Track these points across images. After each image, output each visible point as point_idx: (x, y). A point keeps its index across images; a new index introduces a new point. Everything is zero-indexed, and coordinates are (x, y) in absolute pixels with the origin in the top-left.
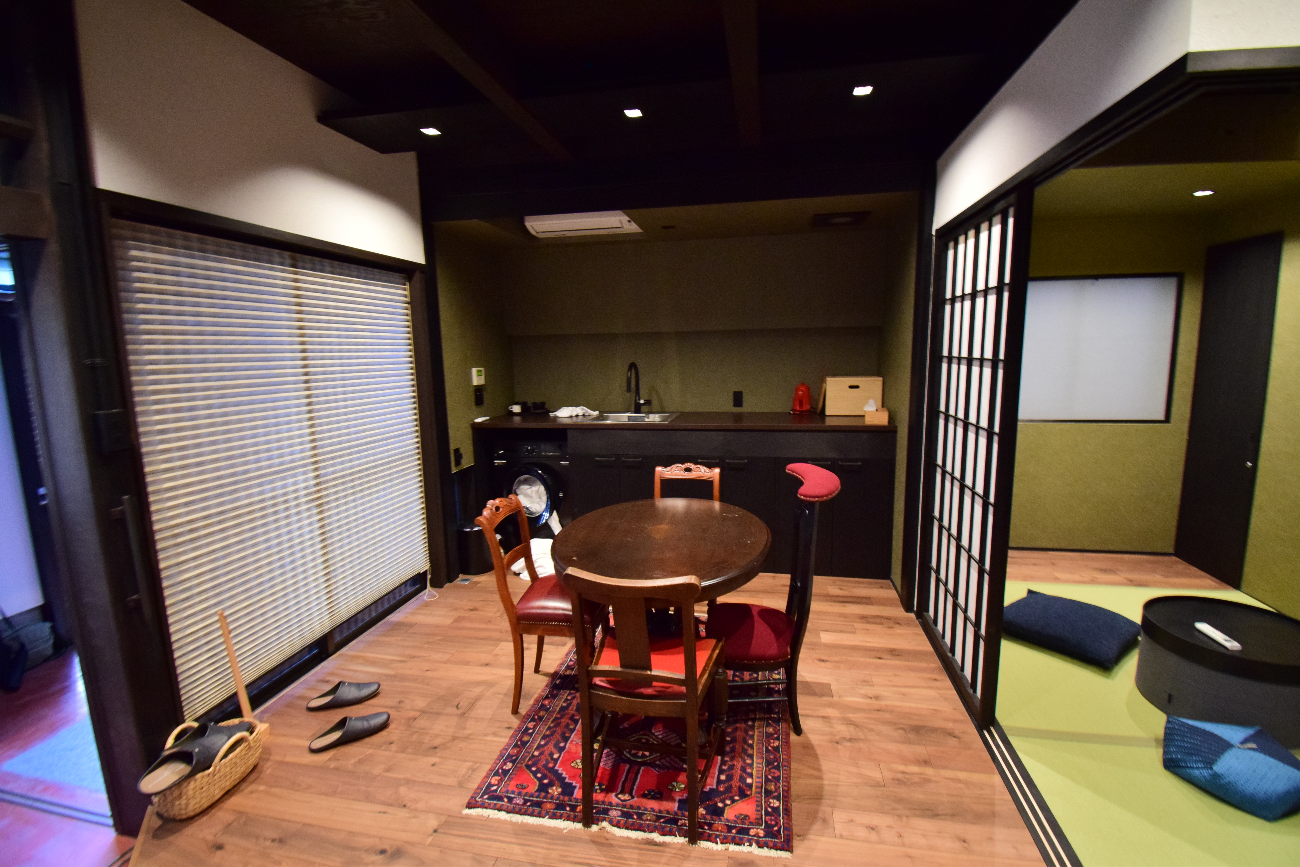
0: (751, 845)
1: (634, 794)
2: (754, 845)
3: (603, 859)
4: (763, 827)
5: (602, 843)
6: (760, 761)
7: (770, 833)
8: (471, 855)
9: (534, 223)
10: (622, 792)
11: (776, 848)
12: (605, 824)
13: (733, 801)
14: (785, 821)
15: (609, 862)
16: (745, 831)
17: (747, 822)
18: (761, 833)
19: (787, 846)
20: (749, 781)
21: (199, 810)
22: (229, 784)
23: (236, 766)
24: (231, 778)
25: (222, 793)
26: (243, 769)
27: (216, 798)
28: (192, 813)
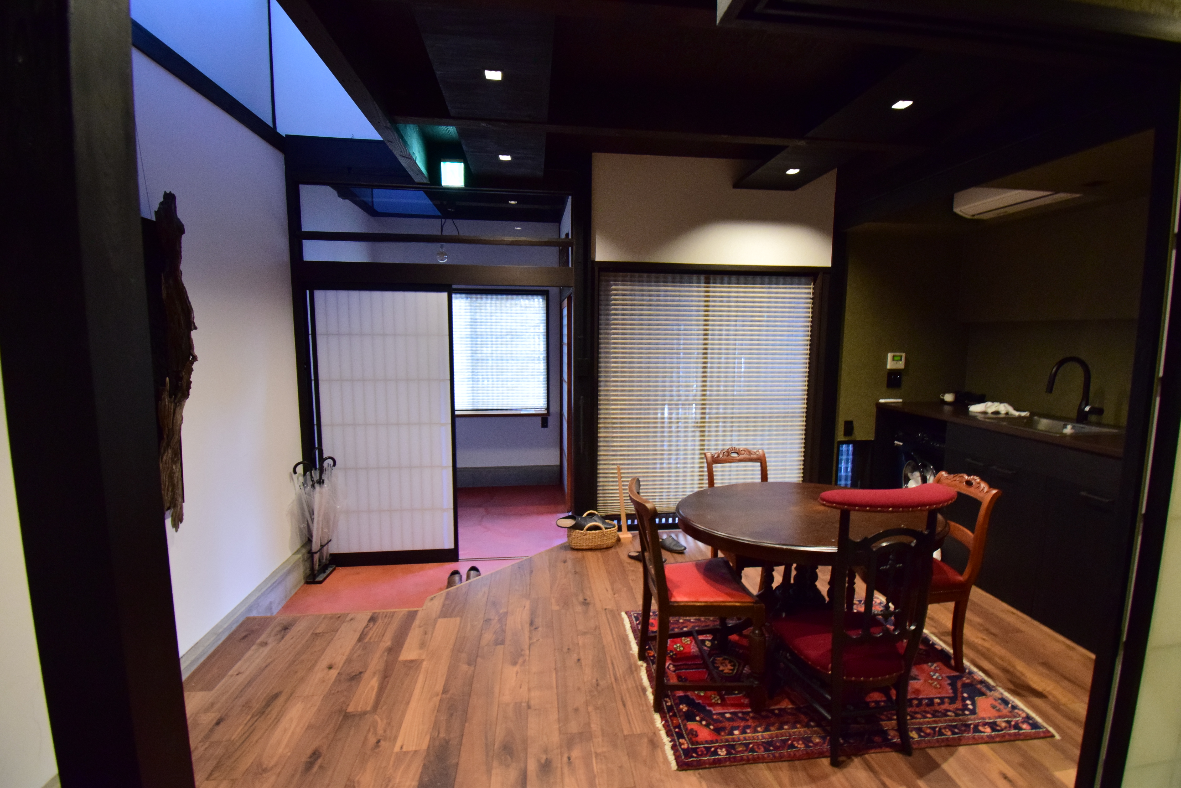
0: (670, 742)
1: (677, 672)
2: (672, 743)
3: (621, 672)
4: (690, 746)
5: (633, 670)
6: (767, 737)
7: (688, 753)
8: (598, 624)
9: (962, 208)
10: (674, 666)
11: (677, 758)
12: (645, 665)
13: (707, 726)
14: (707, 761)
15: (620, 677)
16: (680, 735)
17: (690, 736)
18: (685, 746)
19: (683, 766)
20: (736, 732)
21: (576, 547)
22: (591, 545)
23: (595, 538)
24: (592, 543)
25: (587, 547)
26: (599, 543)
27: (584, 547)
28: (573, 547)
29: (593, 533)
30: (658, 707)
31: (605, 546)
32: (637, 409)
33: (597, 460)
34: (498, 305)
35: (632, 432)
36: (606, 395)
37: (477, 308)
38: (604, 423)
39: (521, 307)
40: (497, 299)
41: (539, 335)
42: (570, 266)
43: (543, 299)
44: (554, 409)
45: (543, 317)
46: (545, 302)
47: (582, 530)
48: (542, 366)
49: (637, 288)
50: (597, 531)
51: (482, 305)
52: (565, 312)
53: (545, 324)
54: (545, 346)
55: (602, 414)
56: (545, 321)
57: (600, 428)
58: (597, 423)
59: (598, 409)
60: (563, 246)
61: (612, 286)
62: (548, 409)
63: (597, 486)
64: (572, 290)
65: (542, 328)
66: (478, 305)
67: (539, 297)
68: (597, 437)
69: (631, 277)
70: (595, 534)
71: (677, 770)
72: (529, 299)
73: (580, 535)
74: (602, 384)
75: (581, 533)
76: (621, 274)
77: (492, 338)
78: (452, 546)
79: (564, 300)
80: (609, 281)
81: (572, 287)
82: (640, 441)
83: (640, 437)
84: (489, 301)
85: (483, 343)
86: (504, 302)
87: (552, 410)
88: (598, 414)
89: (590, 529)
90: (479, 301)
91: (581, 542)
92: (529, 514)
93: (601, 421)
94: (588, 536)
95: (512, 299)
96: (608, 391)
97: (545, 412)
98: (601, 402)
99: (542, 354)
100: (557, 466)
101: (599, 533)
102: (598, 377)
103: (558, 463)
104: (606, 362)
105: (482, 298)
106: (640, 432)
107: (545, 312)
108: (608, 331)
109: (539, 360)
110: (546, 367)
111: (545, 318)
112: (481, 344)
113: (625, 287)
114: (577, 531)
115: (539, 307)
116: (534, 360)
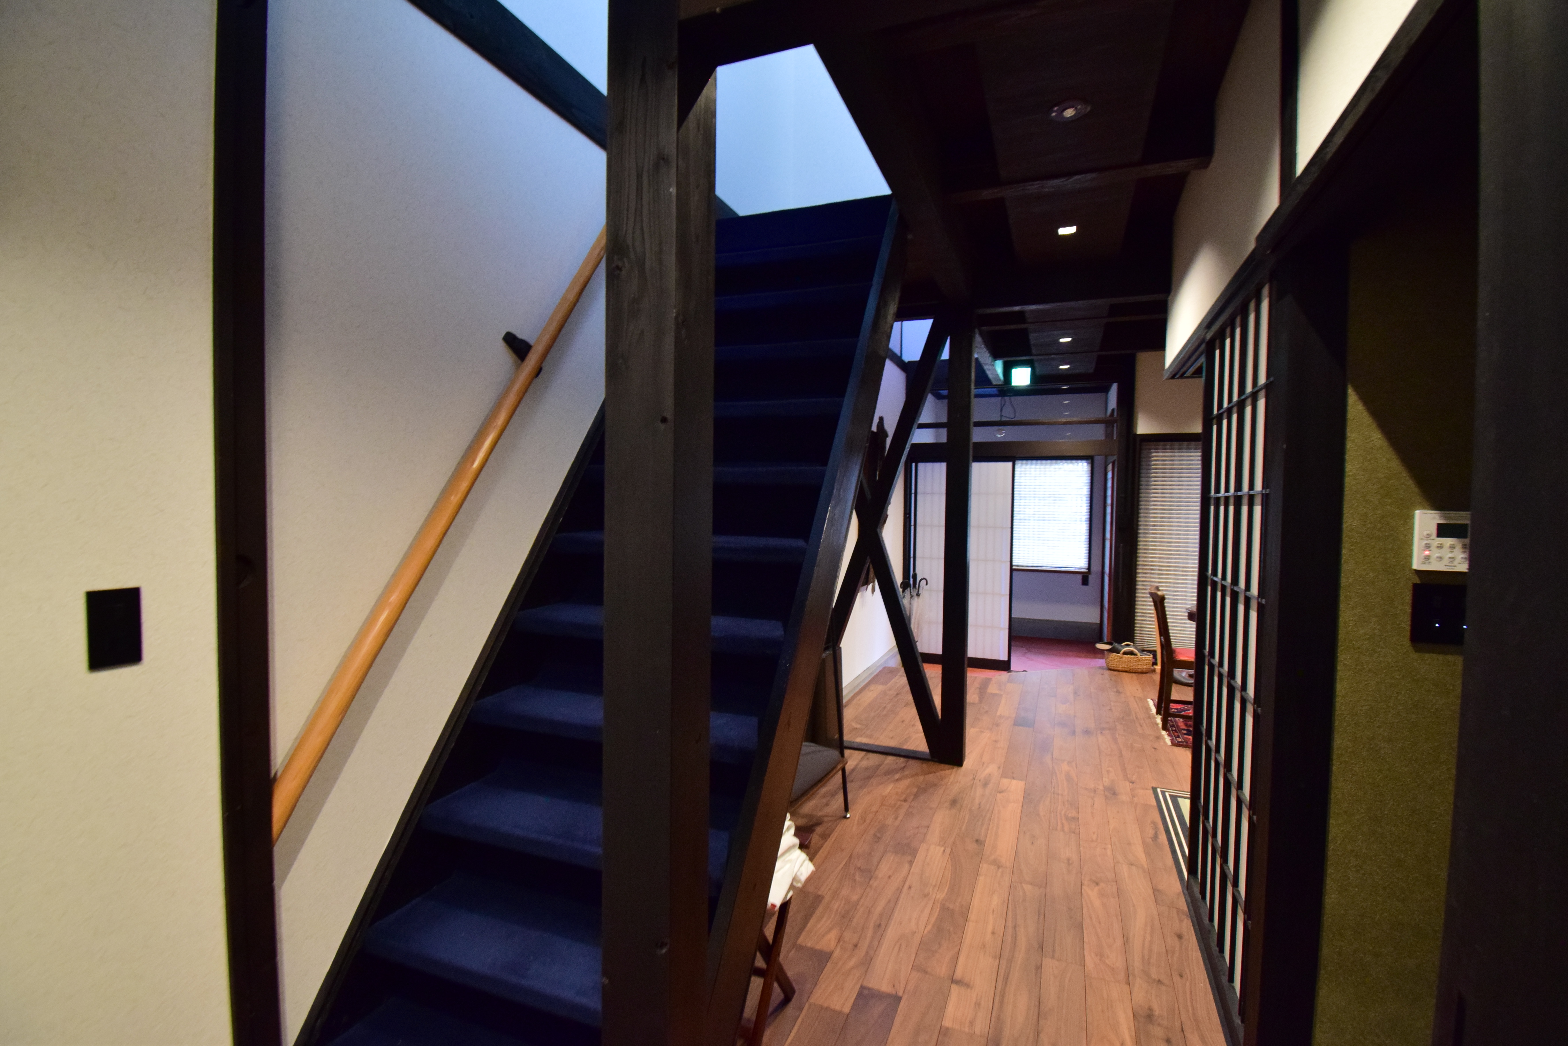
21: (1113, 668)
22: (1126, 667)
23: (1130, 662)
24: (1127, 665)
25: (1123, 669)
26: (1134, 667)
27: (1120, 669)
28: (1110, 667)
29: (1128, 657)
30: (1165, 728)
31: (1140, 670)
32: (1176, 559)
33: (1135, 601)
34: (1042, 469)
35: (1170, 579)
36: (1145, 545)
37: (1022, 472)
38: (1143, 569)
39: (1065, 471)
40: (1042, 464)
41: (1081, 498)
42: (1115, 438)
43: (1088, 463)
44: (1096, 568)
45: (1087, 480)
46: (1090, 466)
47: (1119, 653)
48: (1084, 528)
49: (1177, 454)
50: (1132, 656)
51: (1027, 469)
52: (1110, 475)
53: (1089, 487)
54: (1089, 508)
55: (1141, 561)
56: (1089, 484)
57: (1139, 573)
58: (1136, 569)
59: (1136, 557)
60: (1108, 422)
61: (1152, 453)
62: (1089, 568)
63: (1134, 623)
64: (1115, 457)
65: (1085, 491)
66: (1023, 469)
67: (1084, 461)
68: (1136, 581)
69: (1171, 445)
70: (1131, 658)
71: (1171, 745)
72: (1073, 464)
73: (1116, 657)
74: (1141, 535)
75: (1118, 656)
76: (1162, 443)
77: (1035, 500)
78: (1006, 659)
79: (1109, 464)
80: (1150, 449)
81: (1115, 455)
82: (1177, 587)
83: (1178, 583)
84: (1033, 466)
85: (1026, 504)
86: (1048, 466)
87: (1093, 569)
88: (1136, 561)
89: (1125, 653)
90: (1024, 466)
91: (1118, 664)
92: (1068, 656)
93: (1140, 567)
94: (1123, 659)
95: (1056, 464)
96: (1146, 541)
97: (1087, 571)
98: (1140, 551)
99: (1085, 515)
100: (1096, 624)
101: (1134, 658)
102: (1137, 529)
103: (1098, 621)
104: (1146, 517)
105: (1027, 464)
106: (1178, 579)
107: (1089, 475)
108: (1148, 491)
109: (1081, 521)
110: (1088, 528)
111: (1089, 481)
112: (1025, 505)
113: (1164, 454)
114: (1114, 654)
115: (1083, 471)
116: (1076, 521)
